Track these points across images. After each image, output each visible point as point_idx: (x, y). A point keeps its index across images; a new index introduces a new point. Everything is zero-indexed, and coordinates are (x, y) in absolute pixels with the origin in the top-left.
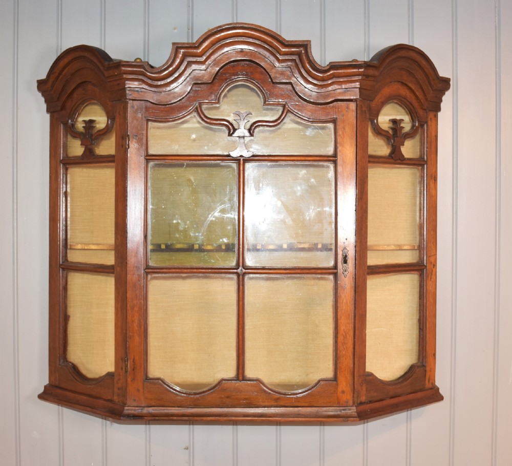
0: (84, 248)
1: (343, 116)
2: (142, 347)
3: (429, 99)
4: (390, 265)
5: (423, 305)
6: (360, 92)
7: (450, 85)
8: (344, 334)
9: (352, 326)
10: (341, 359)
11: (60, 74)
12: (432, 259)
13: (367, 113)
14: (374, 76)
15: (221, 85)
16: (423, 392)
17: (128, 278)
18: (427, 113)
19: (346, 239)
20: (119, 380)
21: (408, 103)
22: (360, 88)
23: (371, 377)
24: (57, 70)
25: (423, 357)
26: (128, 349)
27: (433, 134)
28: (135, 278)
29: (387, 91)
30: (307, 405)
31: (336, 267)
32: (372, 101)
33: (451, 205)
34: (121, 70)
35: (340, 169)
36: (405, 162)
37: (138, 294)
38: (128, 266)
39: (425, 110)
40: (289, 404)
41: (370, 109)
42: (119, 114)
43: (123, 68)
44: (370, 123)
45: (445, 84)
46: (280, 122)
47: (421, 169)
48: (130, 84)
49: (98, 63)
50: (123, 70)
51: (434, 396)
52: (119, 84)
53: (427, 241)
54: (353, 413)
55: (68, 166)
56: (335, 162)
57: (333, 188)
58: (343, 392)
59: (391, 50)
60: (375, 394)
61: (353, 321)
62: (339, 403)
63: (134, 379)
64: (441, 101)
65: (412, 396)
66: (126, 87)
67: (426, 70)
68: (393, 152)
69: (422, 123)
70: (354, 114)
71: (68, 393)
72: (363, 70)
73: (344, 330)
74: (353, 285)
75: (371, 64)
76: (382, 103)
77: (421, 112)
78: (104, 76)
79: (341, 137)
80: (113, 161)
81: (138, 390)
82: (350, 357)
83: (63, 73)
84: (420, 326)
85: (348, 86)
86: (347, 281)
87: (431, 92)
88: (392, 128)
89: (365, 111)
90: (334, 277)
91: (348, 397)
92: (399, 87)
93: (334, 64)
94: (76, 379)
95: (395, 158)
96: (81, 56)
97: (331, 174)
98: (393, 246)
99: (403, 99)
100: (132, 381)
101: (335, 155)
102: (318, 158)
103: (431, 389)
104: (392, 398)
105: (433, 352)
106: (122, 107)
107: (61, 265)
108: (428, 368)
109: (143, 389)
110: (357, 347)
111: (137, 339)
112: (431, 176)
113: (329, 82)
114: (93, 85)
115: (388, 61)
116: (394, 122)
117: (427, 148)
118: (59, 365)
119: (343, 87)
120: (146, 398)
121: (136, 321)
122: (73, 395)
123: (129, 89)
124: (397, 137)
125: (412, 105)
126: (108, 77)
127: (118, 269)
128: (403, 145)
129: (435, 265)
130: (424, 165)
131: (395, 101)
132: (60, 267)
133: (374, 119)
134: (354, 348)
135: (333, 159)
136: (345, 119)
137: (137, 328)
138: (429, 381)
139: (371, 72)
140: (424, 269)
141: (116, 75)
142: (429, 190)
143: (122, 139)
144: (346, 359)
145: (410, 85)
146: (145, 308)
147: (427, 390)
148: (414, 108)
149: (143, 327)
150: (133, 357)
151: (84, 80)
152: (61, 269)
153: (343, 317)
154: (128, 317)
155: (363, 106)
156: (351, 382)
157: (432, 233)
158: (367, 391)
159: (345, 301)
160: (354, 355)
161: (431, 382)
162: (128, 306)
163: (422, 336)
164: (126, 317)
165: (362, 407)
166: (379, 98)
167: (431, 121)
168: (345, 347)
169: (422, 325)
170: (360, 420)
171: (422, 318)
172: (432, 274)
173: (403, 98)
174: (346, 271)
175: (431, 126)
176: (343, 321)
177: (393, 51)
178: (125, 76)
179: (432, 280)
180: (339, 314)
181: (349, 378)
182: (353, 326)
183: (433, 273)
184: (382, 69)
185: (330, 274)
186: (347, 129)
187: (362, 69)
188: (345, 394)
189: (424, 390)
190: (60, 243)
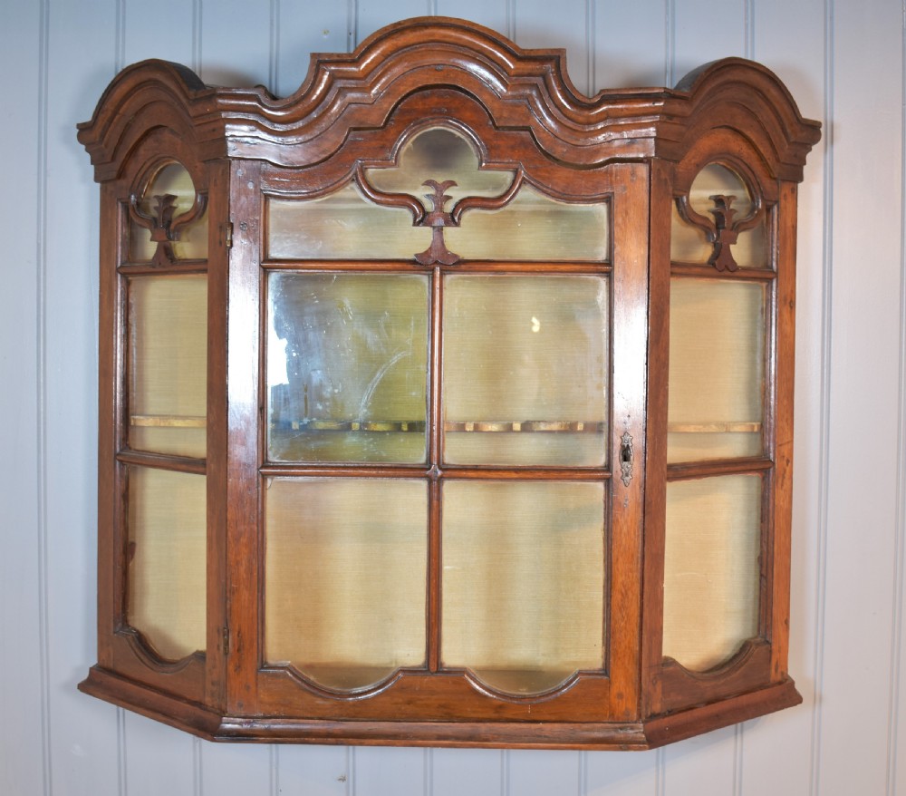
0: (158, 425)
1: (625, 188)
2: (255, 610)
3: (782, 161)
4: (708, 461)
5: (768, 532)
6: (656, 144)
7: (820, 133)
8: (623, 591)
9: (637, 575)
10: (618, 635)
11: (115, 113)
12: (785, 450)
13: (669, 183)
14: (683, 117)
15: (400, 132)
16: (765, 691)
17: (229, 484)
18: (778, 184)
19: (629, 416)
20: (214, 667)
21: (743, 166)
22: (656, 138)
23: (671, 668)
24: (109, 107)
25: (767, 627)
26: (228, 613)
27: (789, 224)
28: (242, 482)
29: (706, 144)
30: (553, 718)
31: (608, 467)
32: (677, 162)
33: (820, 352)
34: (217, 103)
35: (618, 286)
36: (737, 274)
37: (247, 514)
38: (230, 462)
39: (775, 179)
40: (521, 717)
41: (674, 177)
42: (215, 185)
43: (220, 101)
44: (674, 203)
45: (812, 131)
46: (509, 201)
47: (767, 287)
48: (234, 130)
49: (177, 91)
50: (221, 104)
51: (786, 696)
52: (214, 130)
53: (775, 417)
54: (639, 735)
55: (130, 278)
56: (609, 275)
57: (605, 321)
58: (620, 696)
59: (715, 69)
60: (680, 698)
61: (639, 566)
62: (612, 715)
63: (239, 667)
64: (804, 163)
65: (744, 699)
66: (227, 134)
67: (777, 107)
68: (716, 256)
69: (769, 203)
70: (645, 185)
71: (129, 685)
72: (662, 104)
73: (623, 583)
74: (641, 500)
75: (677, 94)
76: (698, 165)
77: (767, 184)
78: (189, 115)
79: (621, 229)
80: (205, 271)
81: (248, 688)
82: (633, 631)
83: (121, 112)
84: (761, 571)
85: (633, 133)
86: (629, 494)
87: (787, 146)
88: (714, 213)
89: (666, 180)
90: (605, 485)
91: (627, 705)
92: (730, 136)
93: (609, 93)
94: (142, 660)
95: (721, 267)
96: (150, 80)
97: (602, 297)
98: (713, 427)
99: (735, 160)
100: (235, 671)
101: (609, 262)
102: (577, 267)
103: (780, 683)
104: (709, 702)
105: (785, 618)
106: (220, 172)
107: (118, 455)
108: (774, 647)
109: (257, 685)
110: (646, 614)
111: (245, 595)
112: (785, 300)
113: (599, 127)
114: (172, 132)
115: (708, 88)
116: (719, 200)
117: (778, 248)
118: (115, 633)
119: (626, 136)
120: (261, 702)
121: (243, 562)
122: (135, 688)
123: (230, 139)
124: (724, 228)
125: (751, 169)
126: (195, 117)
127: (213, 466)
128: (735, 243)
129: (789, 461)
130: (771, 279)
131: (721, 163)
132: (115, 458)
133: (682, 196)
134: (641, 616)
135: (606, 269)
136: (628, 194)
137: (245, 576)
138: (776, 671)
139: (677, 107)
140: (770, 468)
141: (208, 114)
142: (780, 324)
143: (220, 231)
144: (625, 636)
145: (748, 133)
146: (260, 539)
147: (773, 685)
148: (755, 176)
149: (255, 574)
150: (237, 628)
151: (156, 124)
152: (118, 463)
153: (621, 560)
154: (229, 555)
155: (662, 172)
156: (635, 677)
157: (785, 402)
158: (663, 693)
159: (625, 529)
160: (641, 629)
161: (779, 671)
162: (229, 534)
163: (765, 589)
164: (226, 555)
165: (655, 724)
166: (691, 157)
167: (785, 199)
168: (624, 614)
169: (764, 569)
170: (650, 748)
171: (765, 556)
172: (784, 477)
173: (735, 157)
174: (627, 475)
175: (785, 208)
176: (621, 567)
177: (718, 70)
178: (223, 115)
179: (785, 487)
180: (615, 553)
181: (632, 670)
182: (639, 575)
183: (787, 476)
184: (696, 103)
185: (598, 479)
186: (631, 213)
187: (660, 101)
188: (624, 700)
189: (768, 687)
190: (116, 416)
